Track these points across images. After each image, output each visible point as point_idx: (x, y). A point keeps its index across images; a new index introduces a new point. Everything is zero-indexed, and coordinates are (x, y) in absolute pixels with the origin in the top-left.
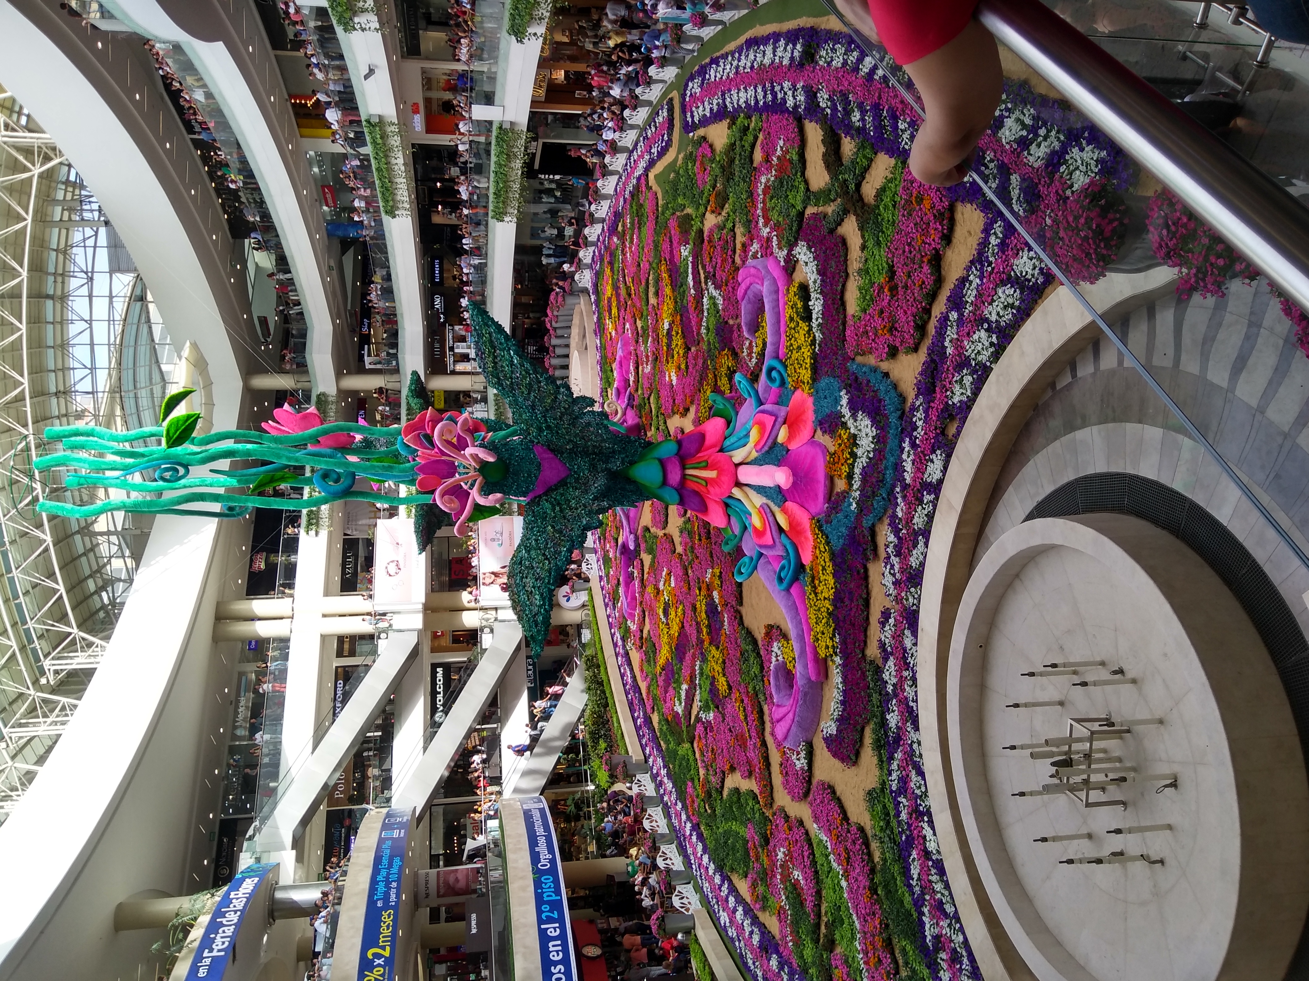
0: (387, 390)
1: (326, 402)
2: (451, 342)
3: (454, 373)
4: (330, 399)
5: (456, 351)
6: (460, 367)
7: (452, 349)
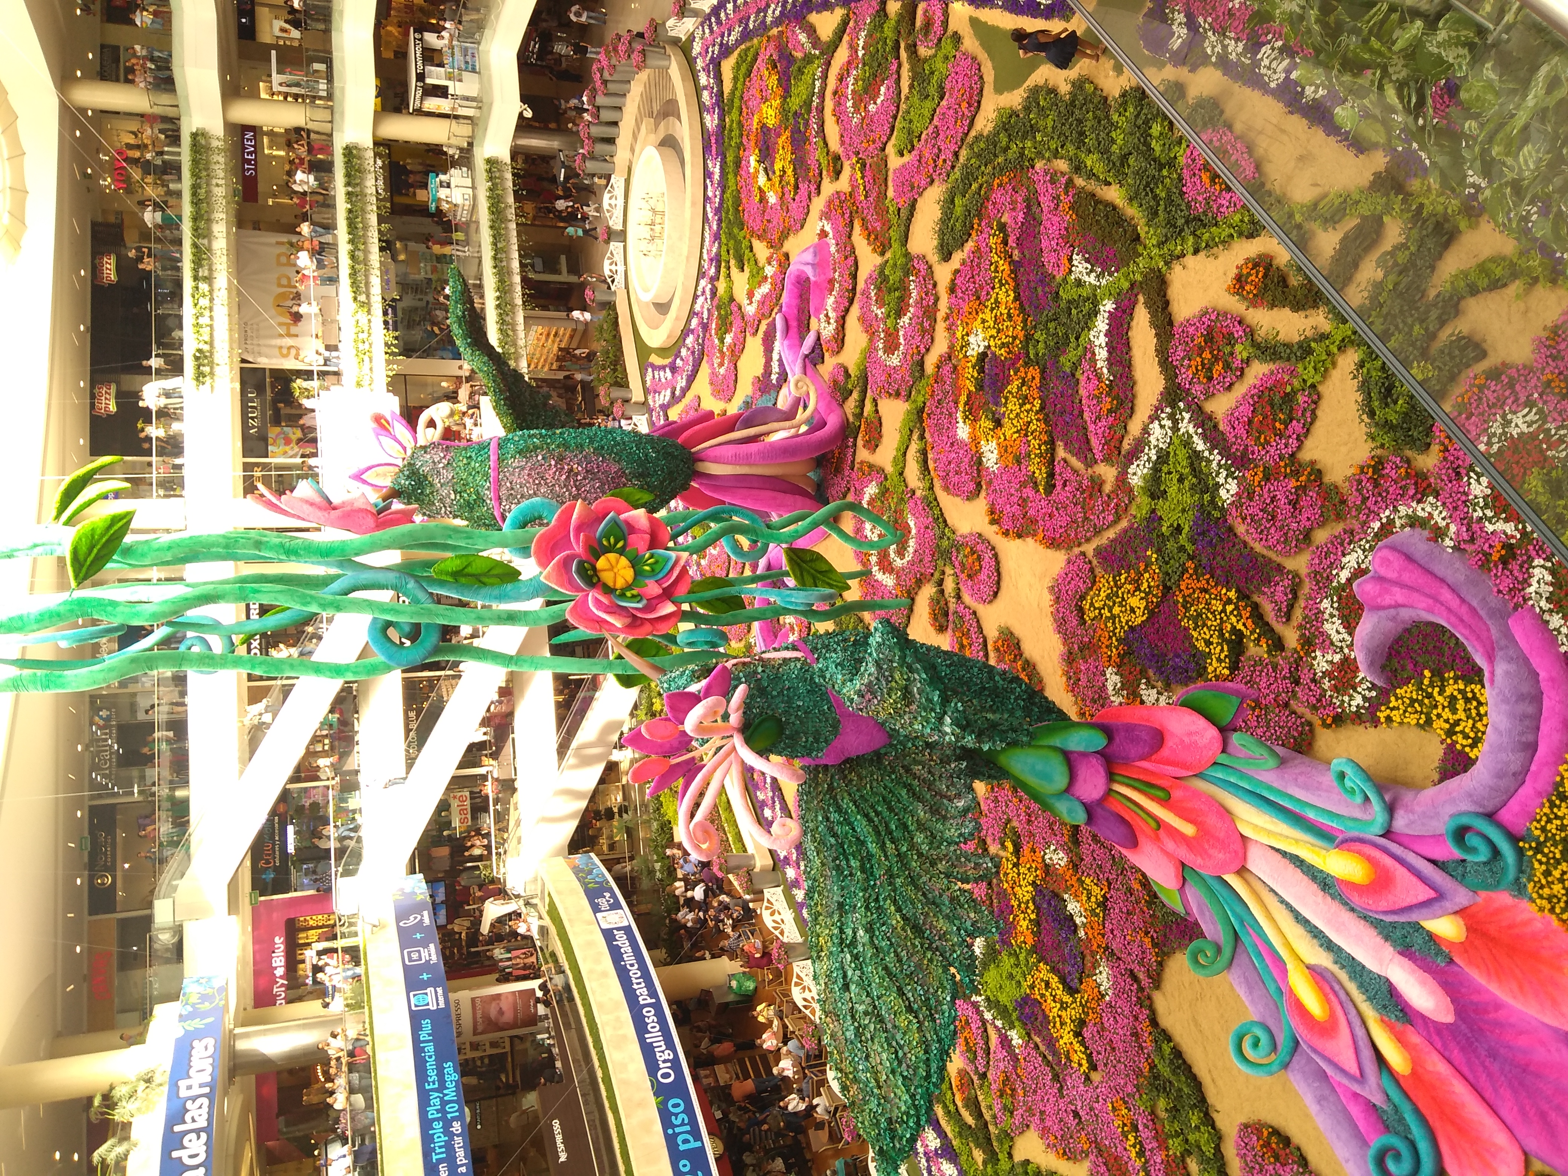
0: (308, 132)
1: (208, 148)
2: (420, 63)
3: (420, 112)
4: (215, 143)
5: (429, 81)
6: (433, 104)
7: (421, 77)
